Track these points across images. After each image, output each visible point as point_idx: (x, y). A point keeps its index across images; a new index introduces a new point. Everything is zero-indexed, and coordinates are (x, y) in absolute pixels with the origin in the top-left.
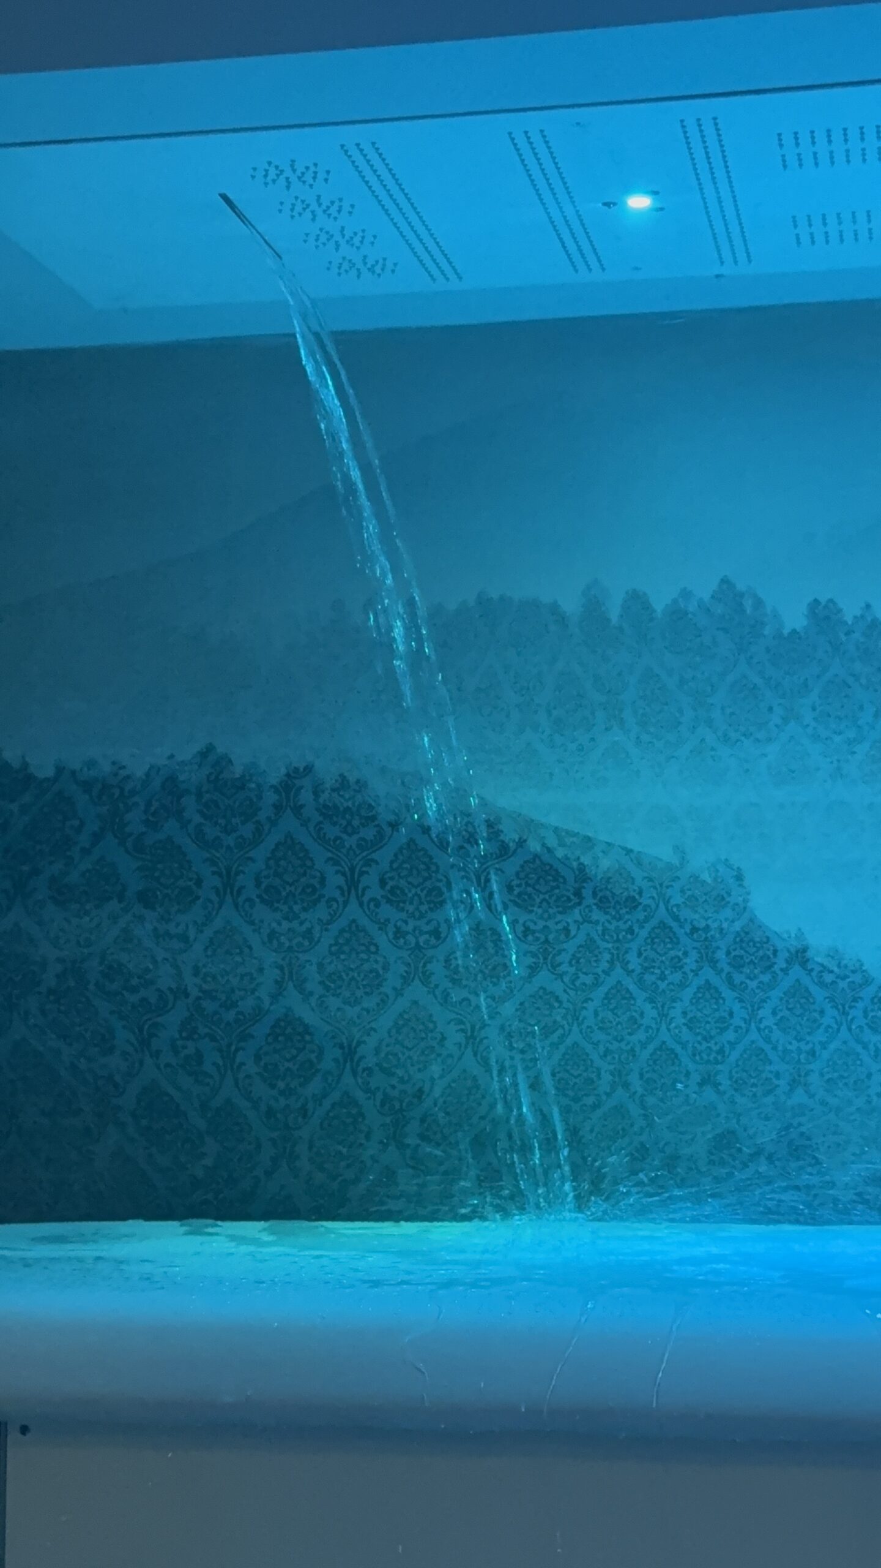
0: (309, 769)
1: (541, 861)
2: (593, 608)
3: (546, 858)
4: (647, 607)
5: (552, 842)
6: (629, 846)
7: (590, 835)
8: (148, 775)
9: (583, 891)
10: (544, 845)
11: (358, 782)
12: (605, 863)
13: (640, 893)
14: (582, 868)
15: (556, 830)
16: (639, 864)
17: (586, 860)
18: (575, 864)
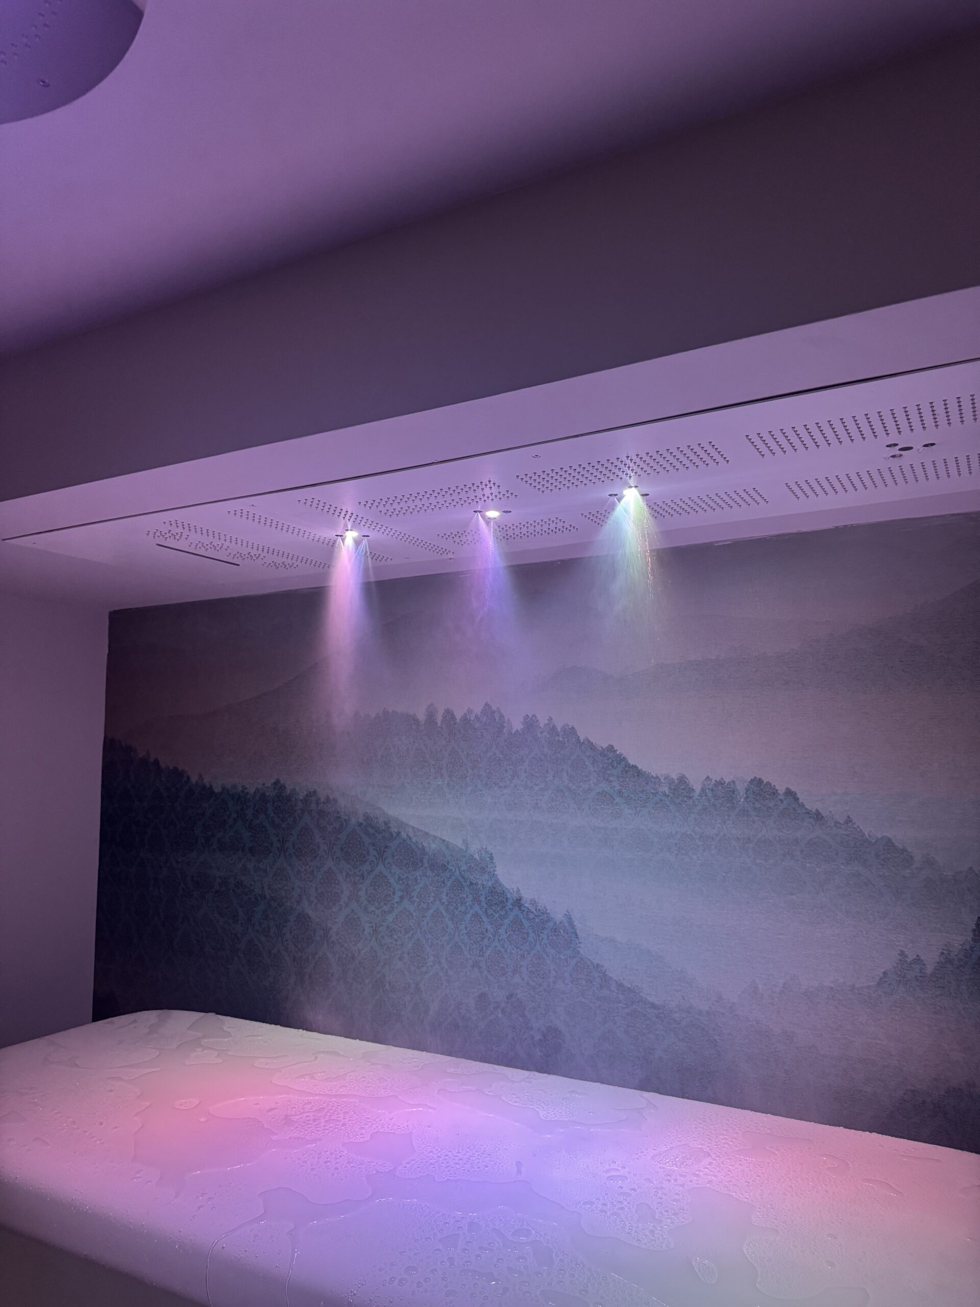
0: (315, 792)
1: (407, 843)
2: (431, 716)
3: (408, 842)
4: (453, 717)
5: (411, 834)
6: (444, 838)
7: (427, 831)
8: (255, 792)
9: (424, 860)
10: (407, 835)
11: (333, 799)
12: (433, 846)
13: (448, 863)
14: (423, 848)
15: (413, 828)
16: (448, 848)
17: (425, 844)
18: (420, 846)
